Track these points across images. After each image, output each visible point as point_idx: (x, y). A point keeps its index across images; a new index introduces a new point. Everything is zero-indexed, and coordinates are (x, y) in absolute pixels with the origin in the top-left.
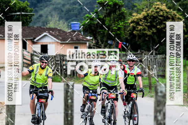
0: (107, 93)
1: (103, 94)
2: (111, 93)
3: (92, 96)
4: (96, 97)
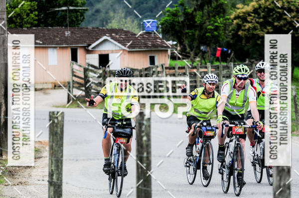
0: (230, 125)
1: (224, 126)
2: (236, 125)
3: (207, 130)
4: (214, 132)
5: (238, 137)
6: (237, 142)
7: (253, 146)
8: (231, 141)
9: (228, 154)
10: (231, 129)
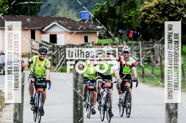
0: (103, 82)
1: (99, 83)
2: (107, 82)
3: (90, 85)
4: (94, 86)
5: (108, 88)
6: (107, 92)
7: (120, 94)
8: (104, 91)
9: (103, 98)
10: (103, 84)
